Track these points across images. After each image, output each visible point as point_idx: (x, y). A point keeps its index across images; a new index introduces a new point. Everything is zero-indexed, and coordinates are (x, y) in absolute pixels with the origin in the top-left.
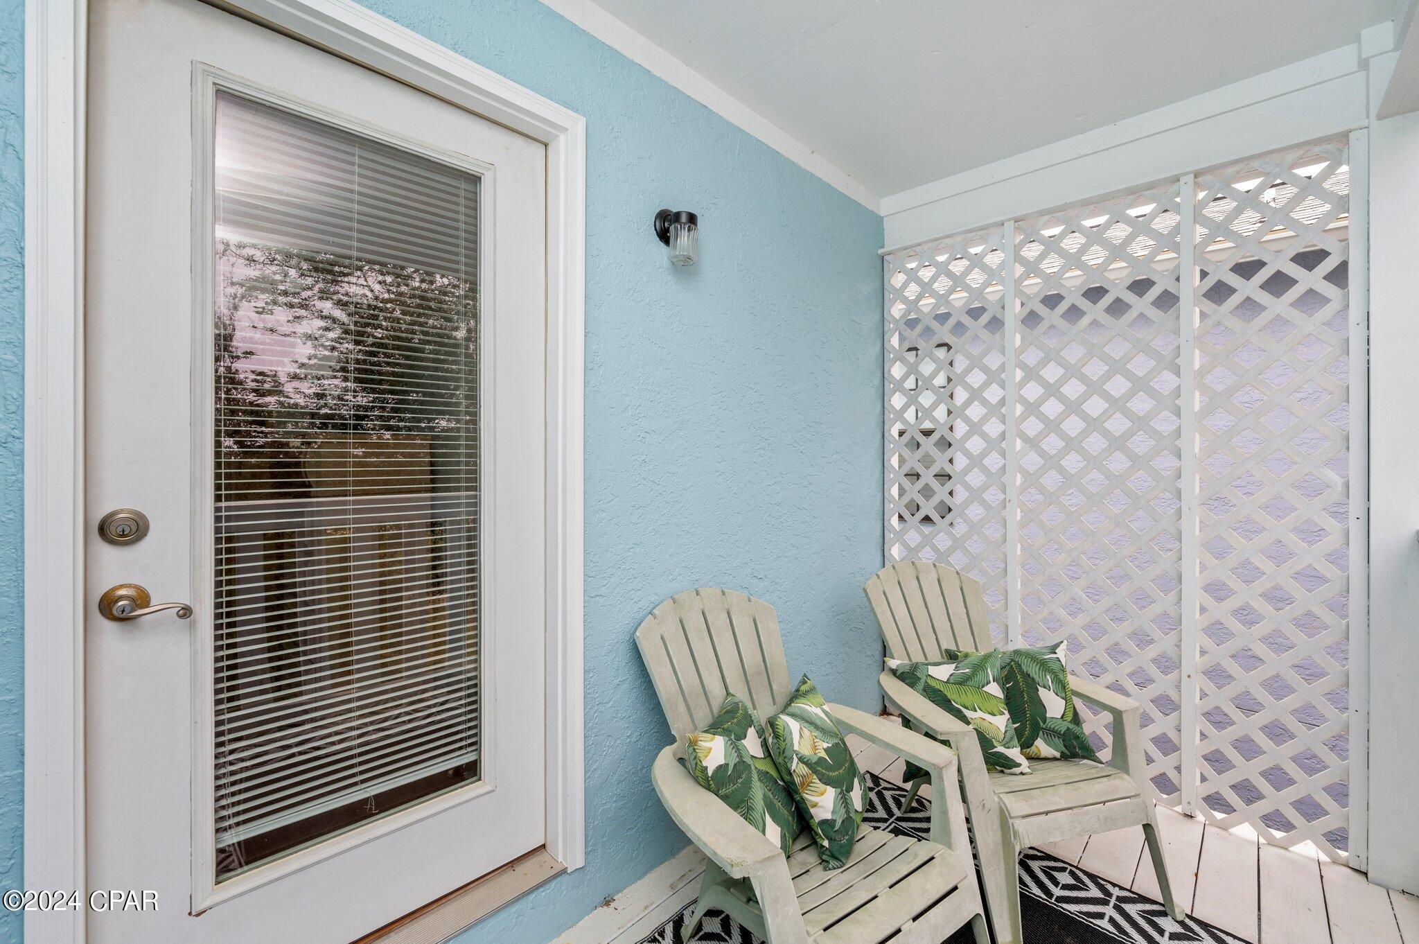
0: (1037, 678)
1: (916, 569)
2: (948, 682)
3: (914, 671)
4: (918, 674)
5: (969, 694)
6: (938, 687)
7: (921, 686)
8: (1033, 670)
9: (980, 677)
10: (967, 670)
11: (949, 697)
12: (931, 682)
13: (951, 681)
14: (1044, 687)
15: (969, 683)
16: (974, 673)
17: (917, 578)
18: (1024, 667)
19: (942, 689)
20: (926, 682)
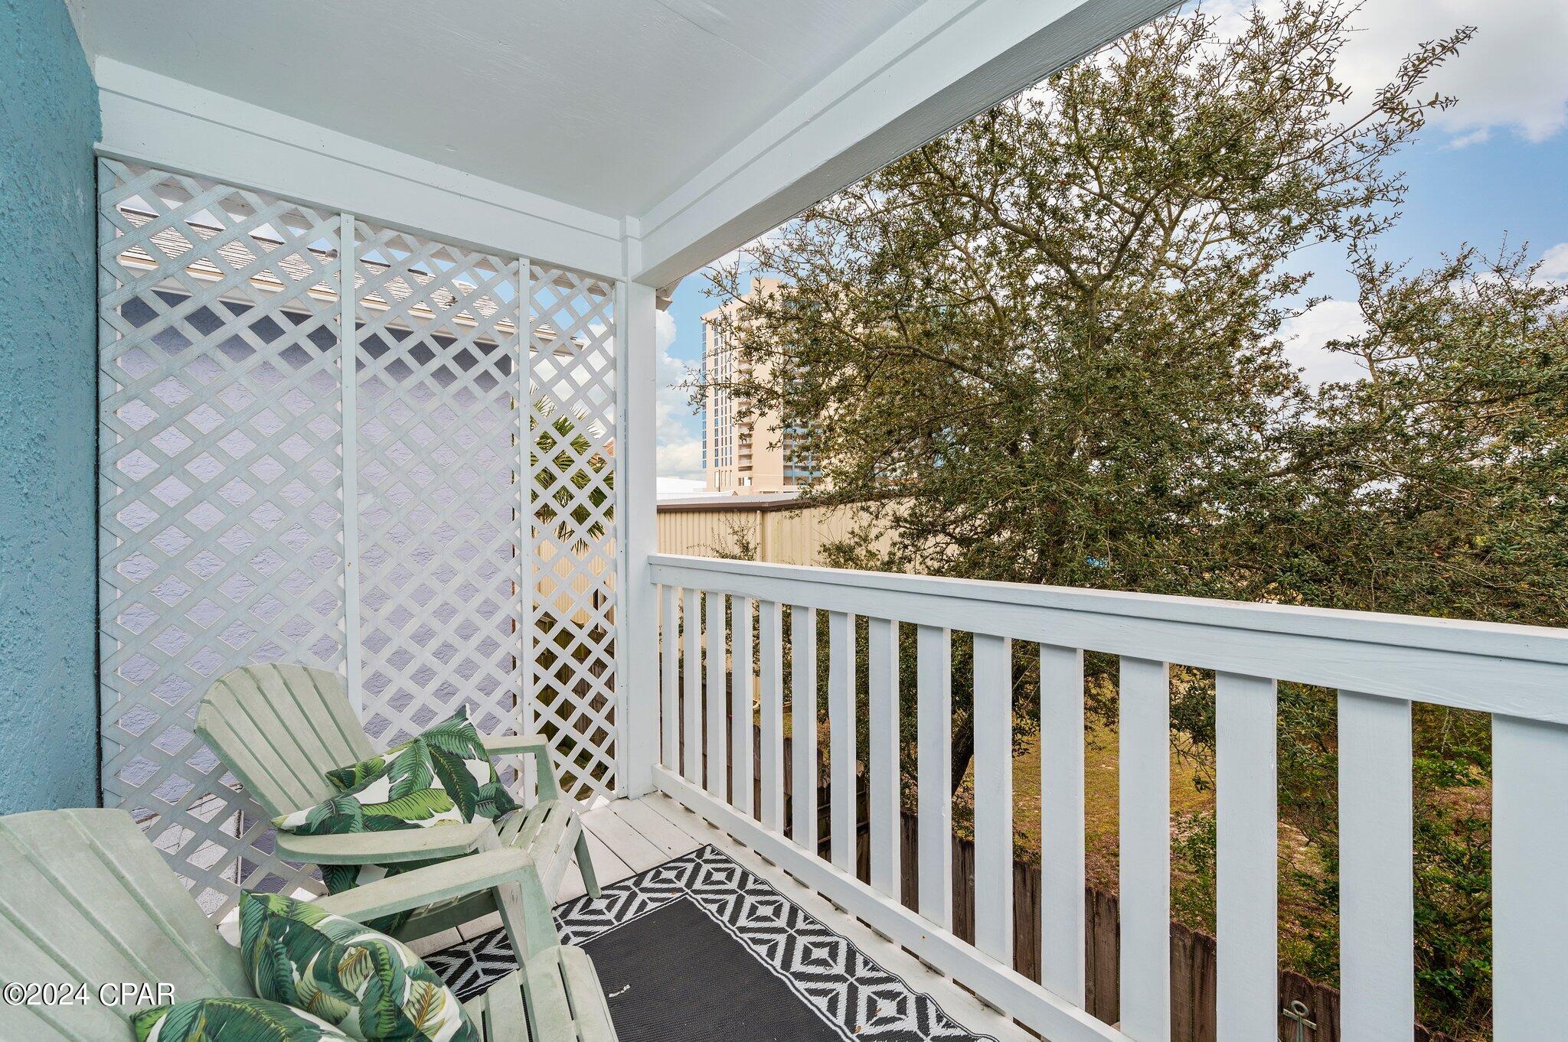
0: (460, 752)
1: (253, 677)
2: (391, 800)
3: (337, 811)
4: (347, 812)
5: (420, 801)
6: (382, 813)
7: (359, 821)
8: (453, 746)
9: (422, 777)
10: (406, 775)
11: (400, 816)
12: (369, 812)
13: (395, 797)
14: (470, 758)
15: (416, 788)
16: (415, 776)
17: (259, 688)
18: (444, 748)
19: (388, 813)
20: (364, 815)
